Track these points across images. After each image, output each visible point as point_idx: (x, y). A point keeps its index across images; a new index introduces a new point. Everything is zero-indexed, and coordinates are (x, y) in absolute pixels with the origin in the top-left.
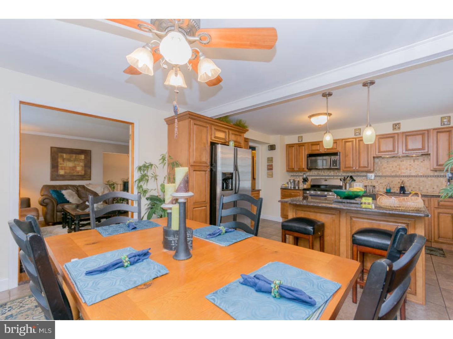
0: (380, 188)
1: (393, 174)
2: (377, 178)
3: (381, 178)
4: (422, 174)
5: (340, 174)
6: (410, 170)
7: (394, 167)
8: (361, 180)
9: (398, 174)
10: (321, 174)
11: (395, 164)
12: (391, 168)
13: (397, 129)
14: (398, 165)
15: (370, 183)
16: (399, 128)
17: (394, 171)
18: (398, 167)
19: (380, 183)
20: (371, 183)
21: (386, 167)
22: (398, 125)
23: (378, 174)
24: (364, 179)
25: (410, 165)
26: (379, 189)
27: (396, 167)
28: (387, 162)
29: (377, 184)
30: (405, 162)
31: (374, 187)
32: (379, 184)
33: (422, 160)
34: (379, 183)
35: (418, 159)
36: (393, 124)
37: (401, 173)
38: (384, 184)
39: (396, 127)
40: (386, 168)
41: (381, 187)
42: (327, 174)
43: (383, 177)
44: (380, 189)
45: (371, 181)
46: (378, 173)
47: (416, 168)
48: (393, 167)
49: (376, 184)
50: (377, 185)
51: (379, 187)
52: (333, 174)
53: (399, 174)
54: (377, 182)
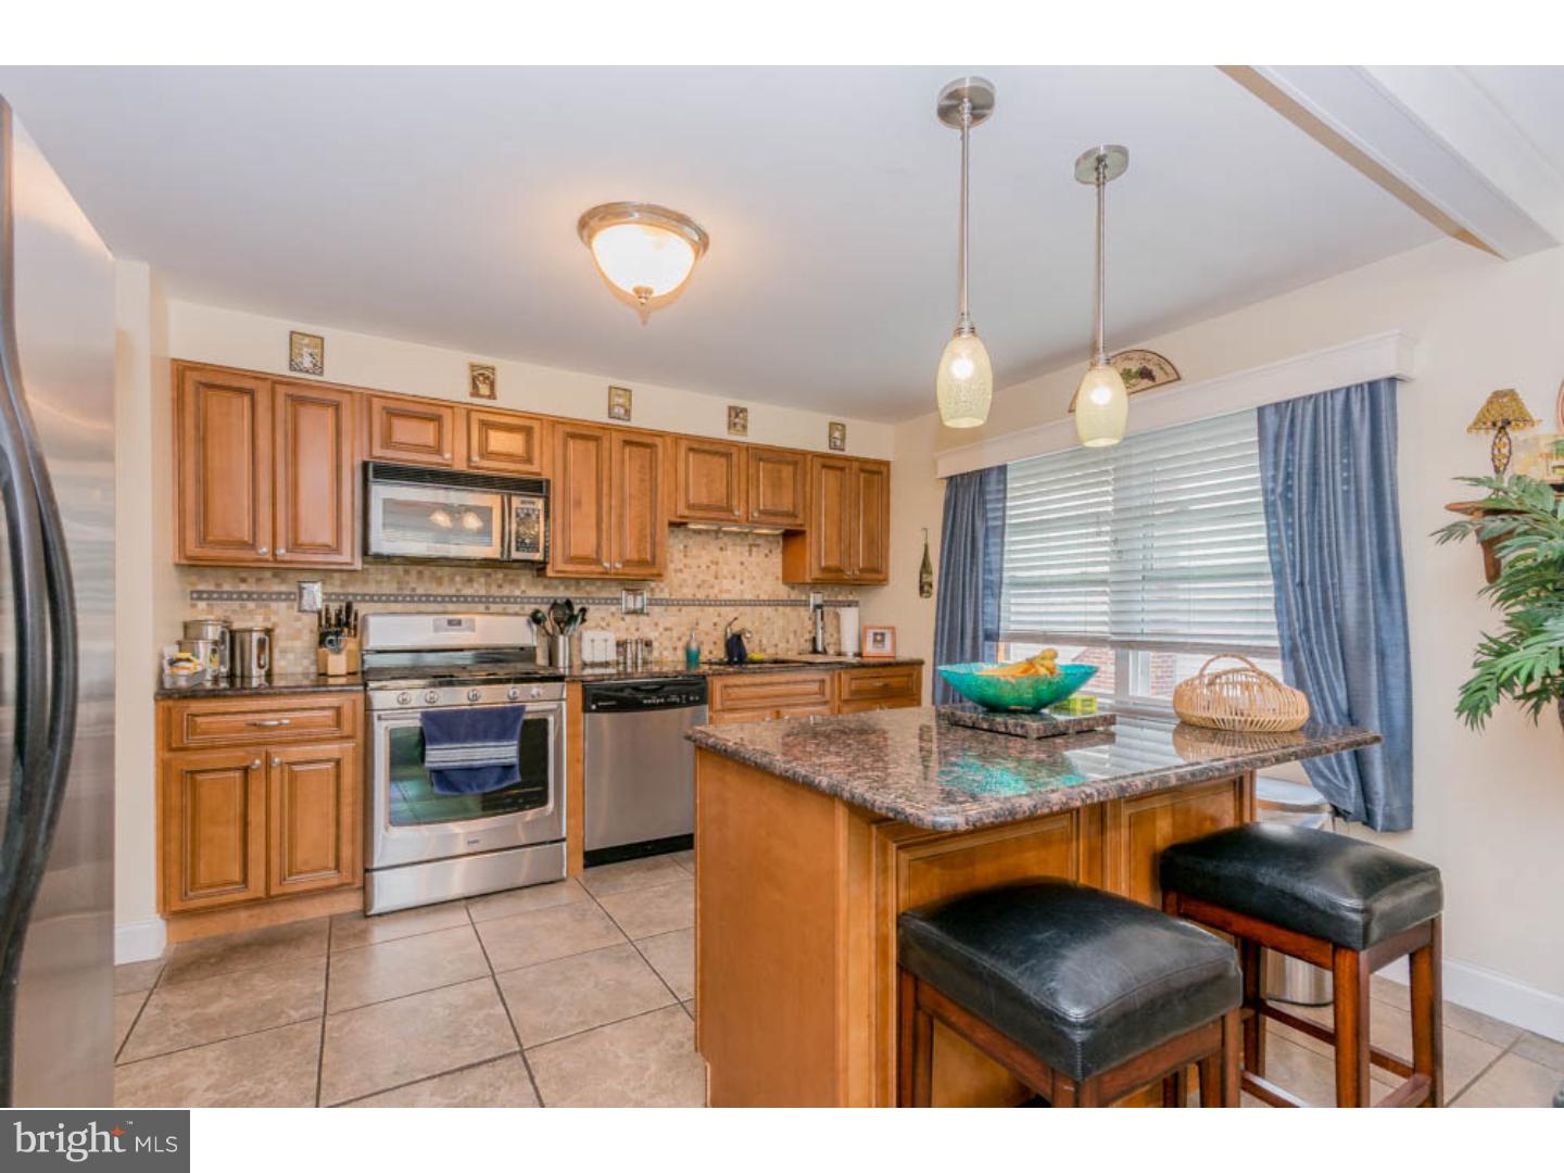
0: (666, 649)
1: (700, 595)
2: (657, 609)
3: (666, 610)
4: (766, 598)
5: (517, 593)
6: (742, 582)
7: (704, 567)
8: (603, 619)
9: (714, 593)
10: (420, 591)
11: (706, 558)
12: (695, 569)
13: (739, 427)
14: (712, 562)
15: (633, 629)
16: (744, 427)
17: (703, 581)
18: (713, 567)
19: (666, 629)
20: (637, 630)
21: (681, 566)
22: (741, 415)
23: (658, 595)
24: (613, 614)
25: (742, 563)
26: (661, 654)
27: (708, 567)
28: (685, 547)
29: (657, 634)
30: (729, 552)
31: (648, 644)
32: (661, 634)
33: (767, 551)
34: (661, 629)
35: (758, 546)
36: (730, 408)
37: (721, 592)
38: (675, 634)
39: (737, 420)
40: (681, 571)
41: (666, 643)
42: (452, 591)
43: (673, 605)
44: (665, 653)
45: (638, 623)
46: (657, 590)
47: (754, 574)
48: (699, 567)
49: (652, 635)
50: (656, 639)
51: (661, 644)
52: (482, 592)
53: (716, 596)
54: (656, 624)
